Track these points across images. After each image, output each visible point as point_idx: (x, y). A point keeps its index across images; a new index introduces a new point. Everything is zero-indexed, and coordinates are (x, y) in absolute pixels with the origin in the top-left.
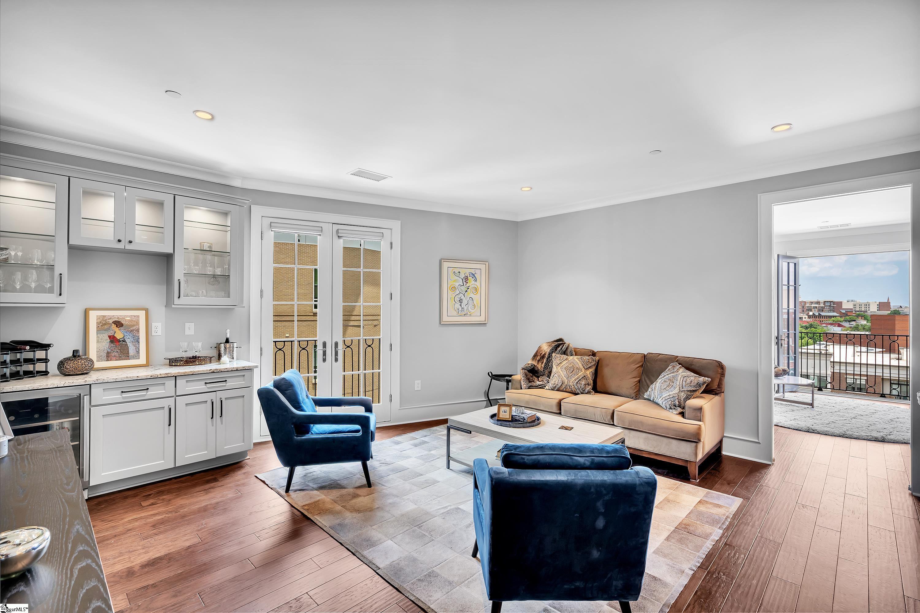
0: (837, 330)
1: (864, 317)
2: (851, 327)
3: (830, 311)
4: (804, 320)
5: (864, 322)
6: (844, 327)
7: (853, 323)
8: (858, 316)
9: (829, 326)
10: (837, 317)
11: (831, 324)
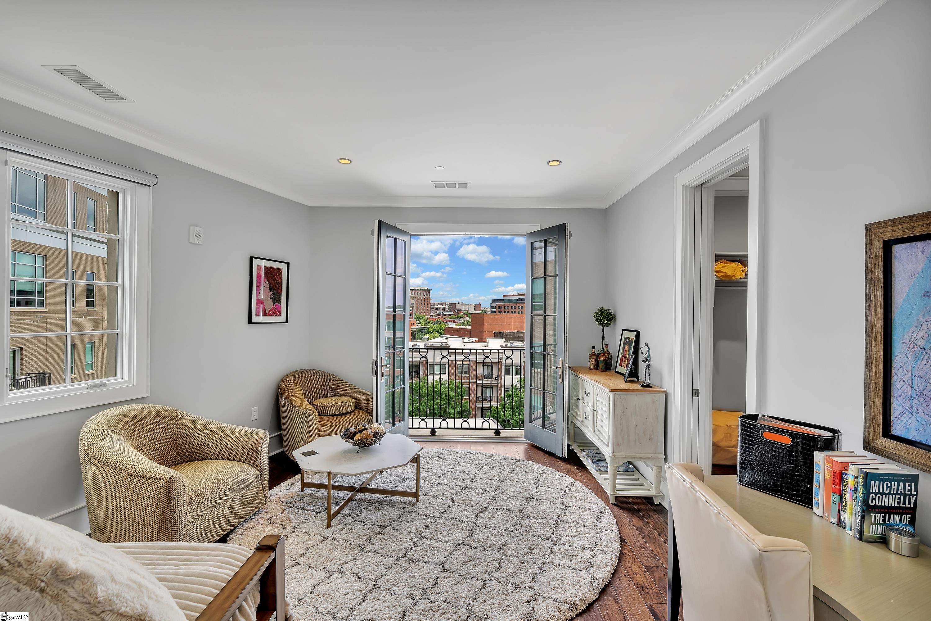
0: (452, 325)
1: (468, 315)
2: (460, 323)
3: (449, 310)
4: (433, 317)
5: (467, 319)
6: (457, 322)
7: (462, 319)
8: (464, 314)
9: (448, 322)
10: (453, 315)
11: (449, 321)
